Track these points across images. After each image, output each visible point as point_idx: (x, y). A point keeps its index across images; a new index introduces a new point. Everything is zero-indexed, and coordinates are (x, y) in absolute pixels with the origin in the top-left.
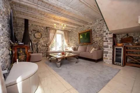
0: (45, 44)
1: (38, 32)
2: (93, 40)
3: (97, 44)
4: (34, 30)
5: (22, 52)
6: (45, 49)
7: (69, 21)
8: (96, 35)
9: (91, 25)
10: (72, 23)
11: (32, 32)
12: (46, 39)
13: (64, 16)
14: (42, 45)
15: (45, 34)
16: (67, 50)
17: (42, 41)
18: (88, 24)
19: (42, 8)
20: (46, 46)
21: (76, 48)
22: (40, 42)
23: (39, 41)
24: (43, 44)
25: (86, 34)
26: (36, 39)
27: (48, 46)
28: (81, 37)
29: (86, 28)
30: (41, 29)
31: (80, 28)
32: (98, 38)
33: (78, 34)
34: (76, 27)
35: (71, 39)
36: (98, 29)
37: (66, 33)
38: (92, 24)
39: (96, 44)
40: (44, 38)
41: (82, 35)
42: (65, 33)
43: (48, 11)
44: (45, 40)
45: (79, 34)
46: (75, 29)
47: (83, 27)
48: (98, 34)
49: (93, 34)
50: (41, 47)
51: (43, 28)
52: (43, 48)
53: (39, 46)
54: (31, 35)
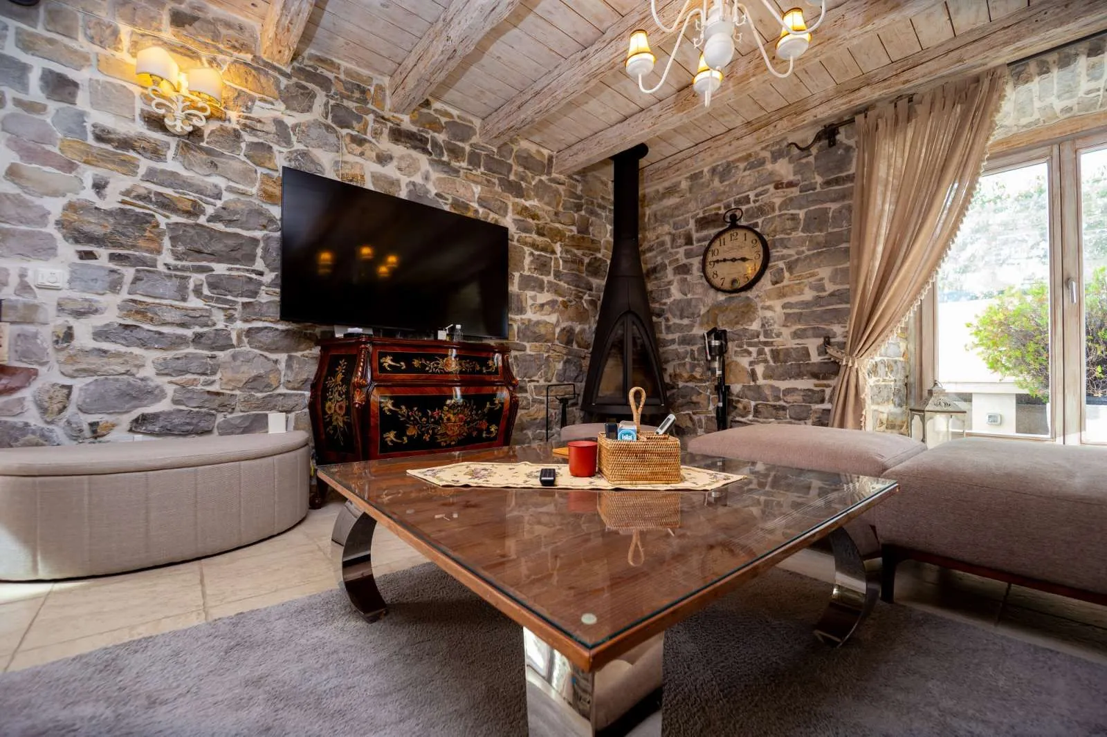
0: (813, 344)
1: (733, 225)
4: (702, 223)
5: (340, 377)
6: (815, 396)
11: (689, 241)
12: (825, 272)
14: (776, 354)
15: (815, 221)
17: (777, 304)
20: (815, 358)
22: (755, 326)
23: (748, 311)
24: (786, 340)
26: (721, 297)
30: (771, 178)
40: (790, 267)
44: (808, 295)
50: (760, 369)
51: (784, 169)
52: (783, 385)
53: (744, 362)
54: (683, 269)
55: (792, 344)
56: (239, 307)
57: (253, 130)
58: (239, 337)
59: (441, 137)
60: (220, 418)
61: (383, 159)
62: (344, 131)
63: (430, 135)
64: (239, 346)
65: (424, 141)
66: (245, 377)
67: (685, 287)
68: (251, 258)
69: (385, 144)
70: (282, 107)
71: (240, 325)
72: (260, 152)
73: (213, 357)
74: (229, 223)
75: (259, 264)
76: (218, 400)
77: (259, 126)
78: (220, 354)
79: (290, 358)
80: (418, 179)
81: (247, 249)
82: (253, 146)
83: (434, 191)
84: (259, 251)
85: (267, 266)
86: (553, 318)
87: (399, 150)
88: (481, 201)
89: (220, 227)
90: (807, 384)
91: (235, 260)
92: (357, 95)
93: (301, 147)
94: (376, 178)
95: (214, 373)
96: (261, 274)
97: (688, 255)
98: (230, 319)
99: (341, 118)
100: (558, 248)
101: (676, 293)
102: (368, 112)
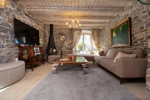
0: (69, 47)
1: (63, 35)
2: (134, 38)
3: (143, 44)
4: (59, 34)
5: (26, 52)
6: (70, 51)
7: (87, 15)
8: (140, 26)
9: (131, 10)
10: (96, 16)
11: (57, 35)
12: (70, 41)
13: (75, 10)
15: (70, 36)
16: (93, 54)
17: (67, 43)
18: (125, 9)
19: (48, 8)
21: (105, 52)
22: (64, 45)
23: (64, 43)
24: (67, 47)
25: (121, 28)
26: (61, 42)
27: (71, 49)
28: (114, 35)
29: (121, 18)
30: (66, 31)
31: (114, 20)
32: (143, 33)
33: (110, 30)
34: (108, 21)
35: (103, 40)
36: (144, 12)
37: (95, 33)
38: (132, 7)
39: (139, 45)
40: (68, 40)
41: (115, 32)
42: (93, 33)
43: (54, 10)
44: (69, 43)
45: (112, 31)
46: (107, 25)
47: (117, 18)
48: (146, 22)
49: (133, 26)
50: (65, 49)
51: (67, 31)
52: (67, 50)
53: (63, 48)
54: (57, 38)
55: (68, 47)
56: (6, 41)
57: (6, 9)
58: (6, 46)
59: (31, 16)
60: (3, 60)
61: (24, 18)
62: (19, 12)
63: (29, 15)
64: (6, 47)
65: (29, 16)
66: (7, 53)
67: (57, 40)
68: (7, 32)
69: (24, 15)
70: (11, 6)
71: (5, 44)
72: (7, 13)
73: (2, 50)
74: (3, 25)
75: (8, 33)
76: (3, 57)
77: (7, 9)
78: (2, 49)
79: (13, 49)
80: (28, 22)
81: (6, 31)
82: (6, 12)
83: (30, 24)
84: (8, 31)
85: (10, 33)
86: (42, 42)
87: (26, 17)
88: (35, 26)
89: (2, 26)
90: (69, 50)
91: (4, 32)
92: (21, 7)
93: (13, 14)
94: (23, 21)
95: (2, 52)
96: (8, 35)
97: (57, 36)
98: (4, 43)
99: (19, 10)
100: (42, 33)
101: (56, 41)
102: (22, 10)
